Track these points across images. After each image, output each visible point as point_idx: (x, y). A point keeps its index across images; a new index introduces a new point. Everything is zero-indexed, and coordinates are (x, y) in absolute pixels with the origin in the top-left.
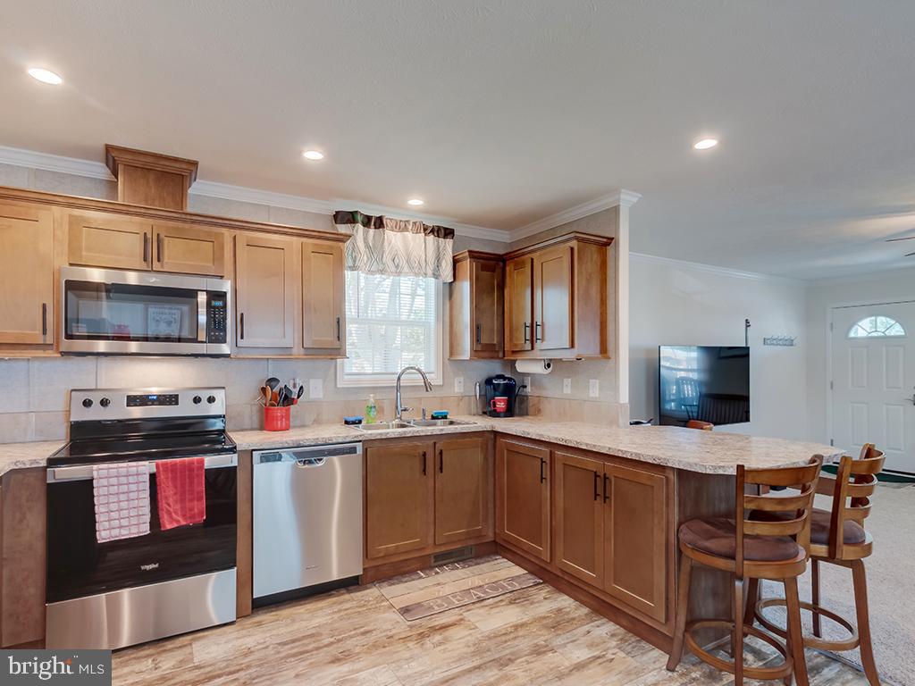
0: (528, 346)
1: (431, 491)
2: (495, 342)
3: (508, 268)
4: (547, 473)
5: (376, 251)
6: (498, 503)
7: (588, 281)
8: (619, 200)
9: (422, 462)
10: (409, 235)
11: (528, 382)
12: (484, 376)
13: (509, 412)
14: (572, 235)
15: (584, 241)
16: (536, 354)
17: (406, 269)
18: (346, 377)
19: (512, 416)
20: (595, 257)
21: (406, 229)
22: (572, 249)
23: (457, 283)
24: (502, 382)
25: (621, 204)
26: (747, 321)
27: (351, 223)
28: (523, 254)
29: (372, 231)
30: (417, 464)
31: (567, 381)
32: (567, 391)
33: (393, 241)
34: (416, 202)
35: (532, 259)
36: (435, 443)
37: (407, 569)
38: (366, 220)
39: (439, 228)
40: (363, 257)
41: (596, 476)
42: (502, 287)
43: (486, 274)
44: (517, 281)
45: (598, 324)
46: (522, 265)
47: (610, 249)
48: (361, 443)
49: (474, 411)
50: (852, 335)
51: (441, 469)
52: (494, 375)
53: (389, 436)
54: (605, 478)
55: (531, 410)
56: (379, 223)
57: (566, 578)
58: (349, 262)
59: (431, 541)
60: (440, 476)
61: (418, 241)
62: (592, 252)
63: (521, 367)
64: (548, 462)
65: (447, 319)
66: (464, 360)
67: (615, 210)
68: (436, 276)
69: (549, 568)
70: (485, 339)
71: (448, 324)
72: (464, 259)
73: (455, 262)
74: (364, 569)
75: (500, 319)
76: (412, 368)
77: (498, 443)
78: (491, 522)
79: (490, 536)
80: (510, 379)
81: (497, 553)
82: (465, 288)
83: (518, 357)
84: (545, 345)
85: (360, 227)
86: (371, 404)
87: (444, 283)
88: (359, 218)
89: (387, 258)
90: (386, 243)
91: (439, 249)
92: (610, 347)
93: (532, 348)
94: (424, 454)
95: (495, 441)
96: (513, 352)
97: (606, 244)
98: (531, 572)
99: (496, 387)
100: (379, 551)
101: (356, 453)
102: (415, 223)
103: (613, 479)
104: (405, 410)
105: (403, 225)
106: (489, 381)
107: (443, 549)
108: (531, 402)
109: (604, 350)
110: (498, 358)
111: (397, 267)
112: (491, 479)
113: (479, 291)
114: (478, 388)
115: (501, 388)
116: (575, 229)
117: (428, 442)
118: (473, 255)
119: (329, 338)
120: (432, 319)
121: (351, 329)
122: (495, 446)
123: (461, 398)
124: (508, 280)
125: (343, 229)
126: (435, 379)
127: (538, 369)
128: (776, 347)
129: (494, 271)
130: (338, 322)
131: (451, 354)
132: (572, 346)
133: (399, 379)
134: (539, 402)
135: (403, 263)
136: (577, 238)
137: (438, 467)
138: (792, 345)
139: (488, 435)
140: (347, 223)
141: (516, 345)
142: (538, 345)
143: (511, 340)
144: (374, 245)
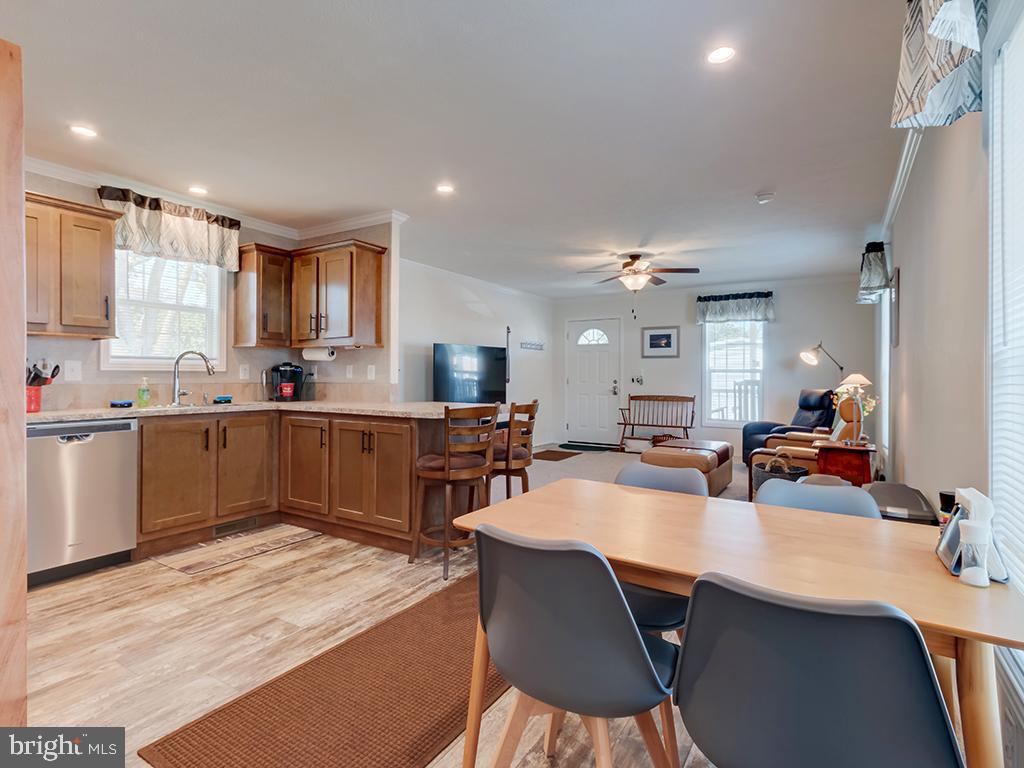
0: (314, 333)
1: (214, 467)
2: (282, 331)
3: (295, 264)
4: (326, 440)
5: (151, 233)
6: (282, 476)
7: (366, 281)
8: (391, 217)
9: (204, 439)
10: (190, 221)
11: (315, 370)
12: (271, 364)
13: (296, 396)
14: (351, 242)
15: (362, 247)
16: (321, 342)
17: (186, 254)
18: (111, 360)
19: (299, 400)
20: (371, 262)
21: (186, 214)
22: (352, 253)
23: (243, 274)
24: (288, 368)
25: (393, 221)
26: (508, 328)
27: (120, 200)
28: (309, 253)
29: (146, 212)
30: (199, 440)
31: (350, 368)
32: (349, 376)
33: (172, 225)
34: (198, 190)
35: (318, 259)
36: (218, 421)
37: (186, 542)
38: (140, 200)
39: (224, 218)
40: (136, 236)
41: (364, 434)
42: (289, 281)
43: (273, 268)
44: (303, 275)
45: (374, 317)
46: (307, 263)
47: (384, 257)
48: (136, 420)
49: (260, 397)
50: (580, 342)
51: (225, 446)
52: (281, 363)
53: (167, 413)
54: (371, 434)
55: (317, 395)
56: (156, 205)
57: (341, 523)
58: (119, 241)
59: (213, 513)
60: (223, 451)
61: (200, 227)
62: (369, 256)
63: (307, 355)
64: (327, 429)
65: (232, 307)
66: (250, 348)
67: (388, 226)
68: (220, 264)
69: (327, 520)
70: (271, 328)
71: (232, 313)
72: (250, 251)
73: (241, 253)
74: (138, 544)
75: (288, 310)
76: (192, 352)
77: (283, 422)
78: (275, 493)
79: (275, 506)
80: (297, 367)
81: (281, 522)
82: (252, 279)
83: (304, 345)
84: (329, 334)
85: (132, 206)
86: (143, 387)
87: (229, 273)
88: (132, 197)
89: (164, 241)
90: (163, 226)
91: (223, 239)
92: (384, 338)
93: (317, 337)
94: (207, 431)
95: (280, 420)
96: (300, 341)
97: (381, 252)
98: (311, 529)
99: (283, 374)
100: (155, 525)
101: (130, 428)
102: (197, 210)
103: (376, 434)
104: (184, 394)
105: (183, 210)
106: (275, 369)
107: (225, 520)
108: (318, 388)
109: (379, 339)
110: (284, 346)
111: (176, 251)
112: (276, 454)
113: (267, 282)
114: (264, 375)
115: (288, 375)
116: (353, 237)
117: (210, 420)
118: (260, 248)
119: (95, 317)
120: (215, 306)
121: (120, 311)
122: (280, 424)
123: (247, 385)
124: (295, 275)
125: (110, 205)
126: (219, 365)
127: (322, 356)
128: (528, 351)
129: (282, 265)
130: (106, 301)
131: (236, 341)
132: (351, 335)
133: (177, 362)
134: (325, 388)
135: (183, 248)
136: (355, 245)
137: (221, 444)
138: (541, 349)
139: (274, 414)
140: (115, 199)
141: (302, 335)
142: (322, 334)
143: (298, 329)
144: (148, 226)
